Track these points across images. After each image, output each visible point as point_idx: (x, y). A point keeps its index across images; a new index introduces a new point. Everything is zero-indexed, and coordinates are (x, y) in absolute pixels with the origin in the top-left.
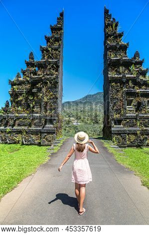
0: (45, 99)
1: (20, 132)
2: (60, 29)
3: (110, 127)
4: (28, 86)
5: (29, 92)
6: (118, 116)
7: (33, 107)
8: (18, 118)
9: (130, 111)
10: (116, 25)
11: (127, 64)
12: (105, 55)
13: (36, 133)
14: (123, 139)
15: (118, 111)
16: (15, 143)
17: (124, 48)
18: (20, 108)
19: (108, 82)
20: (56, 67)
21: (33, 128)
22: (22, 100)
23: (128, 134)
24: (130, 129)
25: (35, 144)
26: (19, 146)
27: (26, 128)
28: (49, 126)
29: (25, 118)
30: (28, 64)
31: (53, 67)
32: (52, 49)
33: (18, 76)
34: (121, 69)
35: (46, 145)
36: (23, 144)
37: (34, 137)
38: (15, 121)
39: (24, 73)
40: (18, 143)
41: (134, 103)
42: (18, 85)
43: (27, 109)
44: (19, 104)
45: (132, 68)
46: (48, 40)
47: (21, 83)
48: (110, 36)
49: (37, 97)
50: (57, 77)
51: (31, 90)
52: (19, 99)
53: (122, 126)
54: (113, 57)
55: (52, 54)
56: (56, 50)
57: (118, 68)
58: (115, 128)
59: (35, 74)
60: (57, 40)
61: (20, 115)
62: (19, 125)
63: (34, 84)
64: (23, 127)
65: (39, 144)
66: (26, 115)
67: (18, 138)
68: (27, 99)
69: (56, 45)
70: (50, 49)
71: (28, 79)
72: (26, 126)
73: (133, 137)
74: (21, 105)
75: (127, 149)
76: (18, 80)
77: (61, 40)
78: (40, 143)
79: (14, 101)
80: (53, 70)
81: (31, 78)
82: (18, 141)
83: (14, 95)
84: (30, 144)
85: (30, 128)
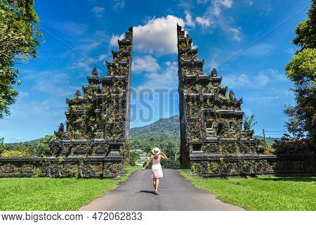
0: (111, 121)
1: (76, 162)
2: (129, 44)
3: (188, 153)
4: (89, 106)
5: (91, 113)
6: (196, 140)
7: (95, 131)
8: (75, 144)
9: (210, 134)
10: (190, 42)
11: (204, 82)
12: (180, 72)
13: (97, 162)
14: (204, 167)
15: (196, 134)
16: (69, 176)
17: (200, 65)
18: (77, 132)
19: (183, 101)
20: (124, 84)
21: (94, 156)
22: (81, 122)
23: (210, 161)
24: (212, 155)
25: (95, 177)
26: (74, 179)
27: (84, 157)
28: (114, 153)
29: (83, 144)
30: (90, 81)
31: (120, 84)
32: (120, 64)
33: (78, 94)
34: (198, 87)
35: (109, 178)
36: (80, 177)
37: (94, 168)
38: (71, 148)
39: (85, 90)
40: (73, 175)
41: (215, 124)
42: (77, 104)
43: (87, 133)
44: (77, 127)
45: (210, 85)
46: (115, 55)
47: (81, 102)
48: (184, 52)
49: (100, 118)
50: (125, 95)
51: (93, 110)
52: (77, 121)
53: (201, 151)
54: (188, 74)
55: (119, 71)
56: (124, 65)
57: (194, 85)
58: (193, 154)
59: (99, 91)
60: (126, 55)
61: (78, 140)
62: (75, 153)
63: (97, 102)
64: (80, 156)
65: (101, 177)
66: (85, 140)
67: (74, 169)
68: (87, 120)
69: (124, 60)
70: (117, 65)
71: (91, 97)
72: (84, 154)
73: (215, 165)
74: (79, 128)
75: (209, 180)
76: (77, 98)
77: (129, 55)
78: (102, 175)
79: (71, 124)
80: (121, 87)
81: (94, 96)
82: (74, 174)
83: (72, 116)
84: (90, 177)
85: (89, 157)
